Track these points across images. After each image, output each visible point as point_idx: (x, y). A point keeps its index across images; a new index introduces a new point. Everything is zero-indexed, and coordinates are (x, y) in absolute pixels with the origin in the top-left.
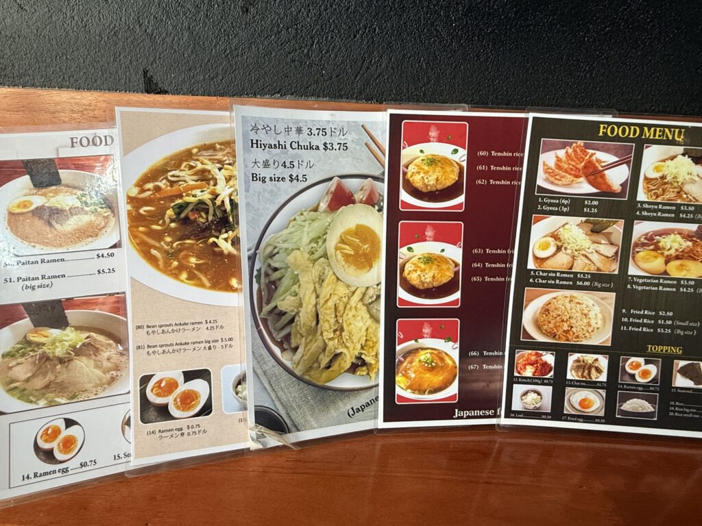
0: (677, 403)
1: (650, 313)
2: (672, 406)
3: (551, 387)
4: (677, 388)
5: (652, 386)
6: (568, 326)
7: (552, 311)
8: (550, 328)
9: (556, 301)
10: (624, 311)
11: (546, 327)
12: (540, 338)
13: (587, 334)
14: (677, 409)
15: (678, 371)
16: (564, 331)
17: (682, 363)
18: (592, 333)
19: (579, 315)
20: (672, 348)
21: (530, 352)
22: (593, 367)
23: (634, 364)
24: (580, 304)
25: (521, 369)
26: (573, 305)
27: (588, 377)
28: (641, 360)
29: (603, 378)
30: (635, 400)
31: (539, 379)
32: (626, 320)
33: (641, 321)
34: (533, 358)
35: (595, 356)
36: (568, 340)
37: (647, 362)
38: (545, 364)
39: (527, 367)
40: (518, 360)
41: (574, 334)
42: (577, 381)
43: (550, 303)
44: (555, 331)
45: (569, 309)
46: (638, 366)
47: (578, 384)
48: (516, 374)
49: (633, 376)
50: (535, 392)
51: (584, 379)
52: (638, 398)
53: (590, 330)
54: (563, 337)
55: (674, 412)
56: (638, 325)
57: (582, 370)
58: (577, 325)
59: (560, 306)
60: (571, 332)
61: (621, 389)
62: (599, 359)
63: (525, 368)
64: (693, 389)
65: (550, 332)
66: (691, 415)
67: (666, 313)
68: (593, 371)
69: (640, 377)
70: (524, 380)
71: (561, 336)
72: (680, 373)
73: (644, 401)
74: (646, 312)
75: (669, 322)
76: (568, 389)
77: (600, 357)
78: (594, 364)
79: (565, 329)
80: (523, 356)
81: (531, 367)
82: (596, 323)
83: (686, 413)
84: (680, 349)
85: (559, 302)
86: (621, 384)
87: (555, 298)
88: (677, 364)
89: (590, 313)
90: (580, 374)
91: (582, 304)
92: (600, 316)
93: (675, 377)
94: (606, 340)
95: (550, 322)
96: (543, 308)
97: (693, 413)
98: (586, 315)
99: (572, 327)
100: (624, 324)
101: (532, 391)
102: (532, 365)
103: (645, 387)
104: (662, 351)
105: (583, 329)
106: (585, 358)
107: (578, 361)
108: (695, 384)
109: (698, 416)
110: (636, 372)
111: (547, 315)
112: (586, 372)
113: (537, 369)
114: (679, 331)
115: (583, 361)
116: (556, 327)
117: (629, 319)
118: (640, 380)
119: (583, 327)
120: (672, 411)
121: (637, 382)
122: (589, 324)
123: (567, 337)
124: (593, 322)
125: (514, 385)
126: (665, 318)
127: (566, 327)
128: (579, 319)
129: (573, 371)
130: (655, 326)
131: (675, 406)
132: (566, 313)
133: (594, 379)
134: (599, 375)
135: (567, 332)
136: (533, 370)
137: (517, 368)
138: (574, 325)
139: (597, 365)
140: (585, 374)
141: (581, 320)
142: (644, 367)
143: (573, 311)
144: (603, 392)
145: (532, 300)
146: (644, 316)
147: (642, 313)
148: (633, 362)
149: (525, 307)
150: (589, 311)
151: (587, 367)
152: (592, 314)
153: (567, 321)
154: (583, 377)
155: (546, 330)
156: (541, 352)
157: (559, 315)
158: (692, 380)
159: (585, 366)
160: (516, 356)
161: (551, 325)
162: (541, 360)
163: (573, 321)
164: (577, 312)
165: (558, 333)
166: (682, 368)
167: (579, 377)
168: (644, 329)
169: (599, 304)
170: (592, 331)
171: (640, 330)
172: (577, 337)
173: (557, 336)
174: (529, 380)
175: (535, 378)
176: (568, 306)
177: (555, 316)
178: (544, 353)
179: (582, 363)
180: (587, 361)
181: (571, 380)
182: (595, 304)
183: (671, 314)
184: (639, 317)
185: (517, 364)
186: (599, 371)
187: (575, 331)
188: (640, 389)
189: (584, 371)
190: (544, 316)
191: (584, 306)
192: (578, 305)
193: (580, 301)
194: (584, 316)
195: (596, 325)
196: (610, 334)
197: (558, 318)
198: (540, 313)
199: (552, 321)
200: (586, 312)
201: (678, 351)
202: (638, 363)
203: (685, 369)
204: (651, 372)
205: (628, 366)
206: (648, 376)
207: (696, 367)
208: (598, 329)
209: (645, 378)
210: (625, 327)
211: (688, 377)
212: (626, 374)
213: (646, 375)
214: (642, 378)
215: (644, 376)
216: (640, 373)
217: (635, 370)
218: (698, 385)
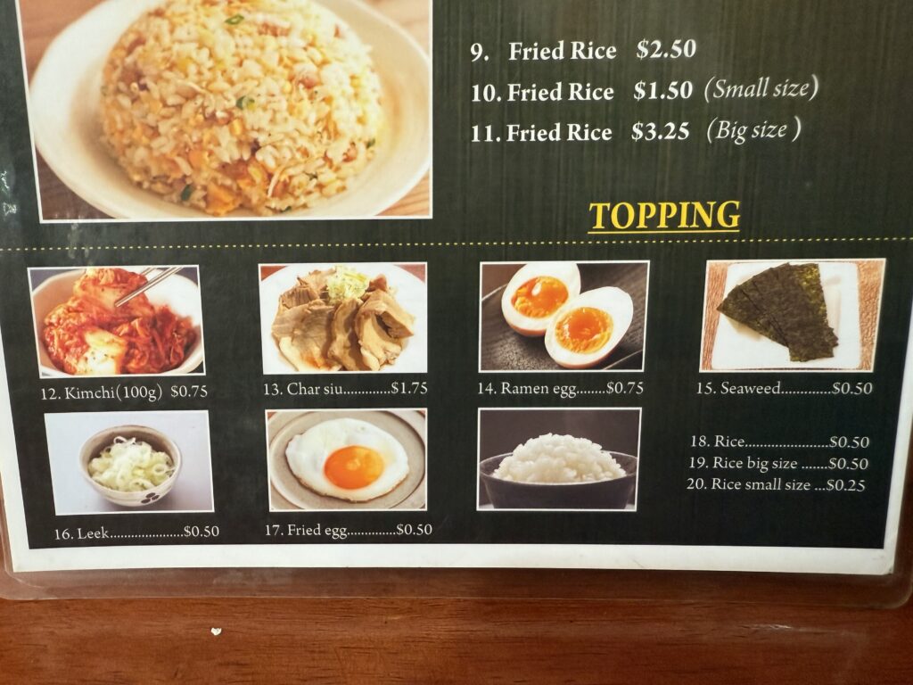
0: (719, 441)
1: (595, 54)
2: (698, 452)
3: (203, 415)
4: (718, 378)
5: (614, 377)
6: (240, 143)
7: (158, 78)
8: (163, 158)
9: (164, 25)
10: (477, 51)
11: (140, 154)
12: (128, 209)
13: (327, 176)
14: (717, 462)
15: (724, 308)
16: (224, 167)
17: (738, 272)
18: (347, 169)
19: (276, 85)
20: (698, 206)
21: (91, 271)
22: (367, 316)
23: (536, 291)
24: (275, 32)
25: (67, 350)
26: (246, 39)
27: (350, 362)
28: (566, 272)
29: (413, 358)
30: (548, 439)
31: (150, 383)
32: (489, 93)
33: (556, 95)
34: (110, 298)
35: (372, 270)
36: (245, 206)
37: (591, 280)
38: (164, 321)
39: (90, 338)
40: (45, 313)
41: (270, 176)
42: (309, 380)
43: (140, 41)
44: (185, 168)
45: (230, 61)
46: (554, 296)
47: (313, 391)
48: (47, 372)
49: (534, 343)
50: (141, 437)
51: (335, 370)
52: (562, 433)
53: (337, 151)
54: (227, 198)
55: (708, 474)
56: (544, 115)
57: (324, 334)
58: (277, 137)
59: (191, 48)
60: (252, 170)
61: (488, 400)
62: (390, 283)
63: (82, 343)
64: (788, 379)
65: (162, 178)
66: (774, 486)
67: (667, 48)
68: (370, 333)
69: (564, 342)
70: (87, 394)
71: (213, 188)
72: (729, 314)
73: (586, 442)
74: (577, 52)
75: (682, 90)
76: (276, 419)
77: (392, 272)
78: (371, 305)
79: (227, 159)
80: (62, 294)
81: (107, 336)
82: (360, 120)
83: (755, 475)
84: (730, 210)
85: (181, 33)
86: (486, 379)
87: (159, 13)
88: (720, 279)
89: (327, 73)
90: (316, 351)
91: (286, 33)
92: (371, 83)
93: (712, 333)
94: (418, 186)
95: (155, 132)
96: (112, 65)
97: (788, 476)
98: (309, 86)
99: (255, 147)
100: (483, 113)
101: (128, 436)
102: (108, 326)
103: (588, 383)
104: (652, 223)
105: (306, 153)
106: (332, 283)
107: (300, 295)
108: (796, 356)
109: (806, 487)
110: (548, 325)
111: (135, 100)
112: (341, 338)
113: (131, 345)
114: (725, 128)
115: (325, 295)
116: (185, 151)
117: (503, 91)
118: (564, 355)
119: (303, 142)
120: (696, 473)
121: (553, 363)
122: (329, 129)
123: (239, 192)
124: (345, 116)
125: (49, 418)
126: (662, 72)
127: (228, 151)
128: (284, 105)
129: (286, 341)
130: (619, 114)
131: (710, 453)
132: (221, 84)
133: (376, 368)
134: (393, 348)
135: (235, 170)
136: (117, 350)
137: (45, 345)
138: (262, 138)
139: (382, 307)
140: (337, 349)
141: (291, 110)
142: (579, 301)
143: (252, 68)
144: (417, 419)
145: (55, 31)
146: (571, 71)
147: (558, 54)
148: (531, 284)
149: (32, 69)
150: (324, 63)
151: (341, 318)
152: (334, 80)
153: (228, 122)
154: (329, 359)
155: (146, 171)
156: (137, 269)
157: (191, 96)
158: (785, 343)
159: (331, 319)
160: (33, 294)
161: (164, 145)
162: (144, 302)
163: (257, 118)
164: (268, 71)
165: (202, 179)
166: (737, 292)
167: (314, 363)
168: (574, 133)
169: (365, 28)
170: (348, 159)
171: (555, 136)
172: (285, 189)
173: (198, 194)
174: (106, 393)
175: (131, 382)
176: (225, 45)
177: (171, 101)
178: (152, 272)
179: (318, 305)
180: (340, 294)
181: (282, 380)
182: (344, 26)
183: (686, 49)
184: (545, 74)
185: (43, 327)
186: (390, 328)
187: (271, 164)
188: (568, 392)
189: (331, 339)
190: (125, 101)
191: (297, 41)
192: (271, 41)
193: (273, 19)
194: (304, 93)
195: (359, 129)
196: (425, 166)
197: (189, 109)
198: (104, 89)
199: (163, 128)
200: (307, 68)
201: (720, 217)
202: (555, 286)
203: (751, 294)
204: (608, 321)
205: (514, 300)
206: (597, 336)
207: (799, 285)
208: (371, 148)
209: (586, 347)
210: (489, 128)
211: (766, 330)
212: (508, 334)
213: (587, 331)
214: (571, 346)
215: (582, 338)
216: (566, 327)
217: (544, 315)
218: (807, 358)
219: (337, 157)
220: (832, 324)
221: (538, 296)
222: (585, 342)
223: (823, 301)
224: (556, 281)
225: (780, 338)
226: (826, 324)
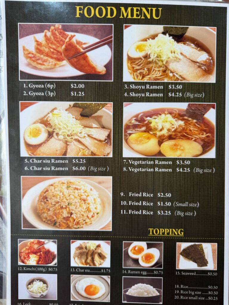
0: (182, 286)
1: (148, 195)
2: (177, 289)
3: (56, 275)
4: (181, 271)
5: (156, 270)
6: (68, 213)
7: (51, 199)
8: (50, 216)
9: (53, 187)
10: (122, 194)
11: (45, 215)
12: (41, 226)
13: (87, 220)
14: (182, 292)
15: (181, 254)
16: (64, 218)
17: (184, 245)
18: (92, 219)
19: (77, 200)
20: (174, 230)
21: (32, 240)
22: (96, 253)
23: (136, 249)
24: (77, 189)
25: (25, 258)
26: (71, 191)
27: (91, 264)
28: (144, 244)
29: (107, 264)
30: (140, 285)
31: (44, 267)
32: (125, 203)
33: (140, 204)
34: (36, 247)
35: (97, 242)
36: (68, 227)
37: (149, 246)
38: (48, 252)
39: (31, 256)
40: (21, 250)
41: (75, 220)
42: (81, 268)
43: (47, 191)
44: (55, 218)
45: (67, 195)
46: (141, 250)
47: (82, 271)
48: (20, 263)
49: (136, 261)
50: (41, 280)
51: (88, 266)
52: (143, 283)
53: (90, 215)
54: (64, 225)
55: (180, 295)
56: (137, 208)
57: (85, 257)
58: (77, 212)
59: (58, 192)
60: (71, 219)
61: (125, 275)
62: (102, 246)
63: (29, 257)
64: (197, 271)
65: (50, 220)
66: (196, 298)
67: (164, 195)
68: (96, 257)
69: (143, 261)
70: (29, 269)
71: (61, 223)
72: (182, 255)
73: (149, 286)
74: (144, 195)
75: (169, 204)
76: (73, 277)
77: (102, 243)
78: (97, 251)
79: (65, 216)
80: (25, 245)
81: (35, 255)
82: (96, 208)
83: (191, 295)
84: (181, 231)
85: (56, 189)
86: (125, 269)
87: (52, 185)
88: (180, 247)
89: (88, 198)
90: (84, 261)
91: (80, 189)
92: (98, 200)
93: (179, 260)
94: (109, 223)
95: (49, 210)
96: (41, 196)
97: (199, 296)
98: (84, 201)
99: (71, 214)
100: (124, 207)
101: (38, 280)
102: (35, 253)
103: (149, 271)
104: (163, 233)
105: (83, 215)
106: (88, 245)
107: (80, 248)
108: (199, 266)
109: (204, 299)
110: (139, 257)
111: (45, 203)
112: (90, 258)
113: (40, 258)
114: (179, 213)
115: (86, 248)
116: (55, 214)
117: (128, 203)
118: (144, 264)
119: (82, 213)
120: (177, 294)
121: (141, 266)
122: (88, 210)
123: (67, 224)
124: (92, 207)
125: (19, 274)
126: (164, 200)
127: (65, 214)
128: (79, 205)
129: (76, 258)
130: (155, 209)
131: (180, 289)
132: (65, 200)
133: (98, 266)
134: (102, 261)
135: (67, 219)
136: (37, 259)
137: (20, 257)
138: (73, 212)
139: (99, 251)
140: (89, 261)
141: (80, 206)
142: (146, 251)
143: (72, 197)
144: (108, 278)
145: (29, 188)
146: (143, 199)
147: (140, 195)
148: (135, 247)
149: (23, 196)
150: (88, 196)
151: (90, 253)
152: (90, 200)
153: (66, 208)
154: (86, 263)
155: (46, 218)
156: (43, 240)
157: (58, 202)
158: (196, 262)
159: (87, 253)
160: (19, 245)
161: (51, 213)
162: (44, 248)
163: (72, 207)
164: (75, 197)
165: (59, 221)
166: (184, 250)
167: (83, 264)
168: (144, 212)
169: (97, 188)
170: (93, 217)
171: (140, 213)
172: (78, 223)
173: (58, 224)
174: (33, 269)
175: (39, 267)
176: (66, 192)
177: (53, 203)
178: (46, 241)
179: (84, 250)
180: (90, 248)
181: (75, 268)
182: (93, 188)
183: (169, 195)
184: (138, 199)
185: (20, 253)
186: (101, 256)
187: (75, 217)
188: (145, 273)
189: (87, 258)
190: (43, 203)
191: (82, 191)
192: (76, 191)
193: (77, 187)
194: (83, 202)
195: (95, 210)
196: (110, 219)
197: (57, 205)
198: (38, 200)
199: (51, 209)
200: (84, 197)
201: (179, 233)
202: (141, 247)
203: (187, 251)
204: (154, 256)
205: (131, 251)
206: (151, 260)
207: (198, 249)
208: (98, 214)
209: (149, 262)
210: (125, 211)
211: (191, 259)
212: (130, 258)
213: (149, 259)
214: (145, 262)
215: (148, 260)
216: (144, 257)
217: (138, 254)
218: (201, 266)
219: (90, 216)
220: (206, 258)
221: (137, 250)
222: (148, 261)
223: (204, 253)
224: (141, 246)
225: (195, 261)
226: (205, 258)
